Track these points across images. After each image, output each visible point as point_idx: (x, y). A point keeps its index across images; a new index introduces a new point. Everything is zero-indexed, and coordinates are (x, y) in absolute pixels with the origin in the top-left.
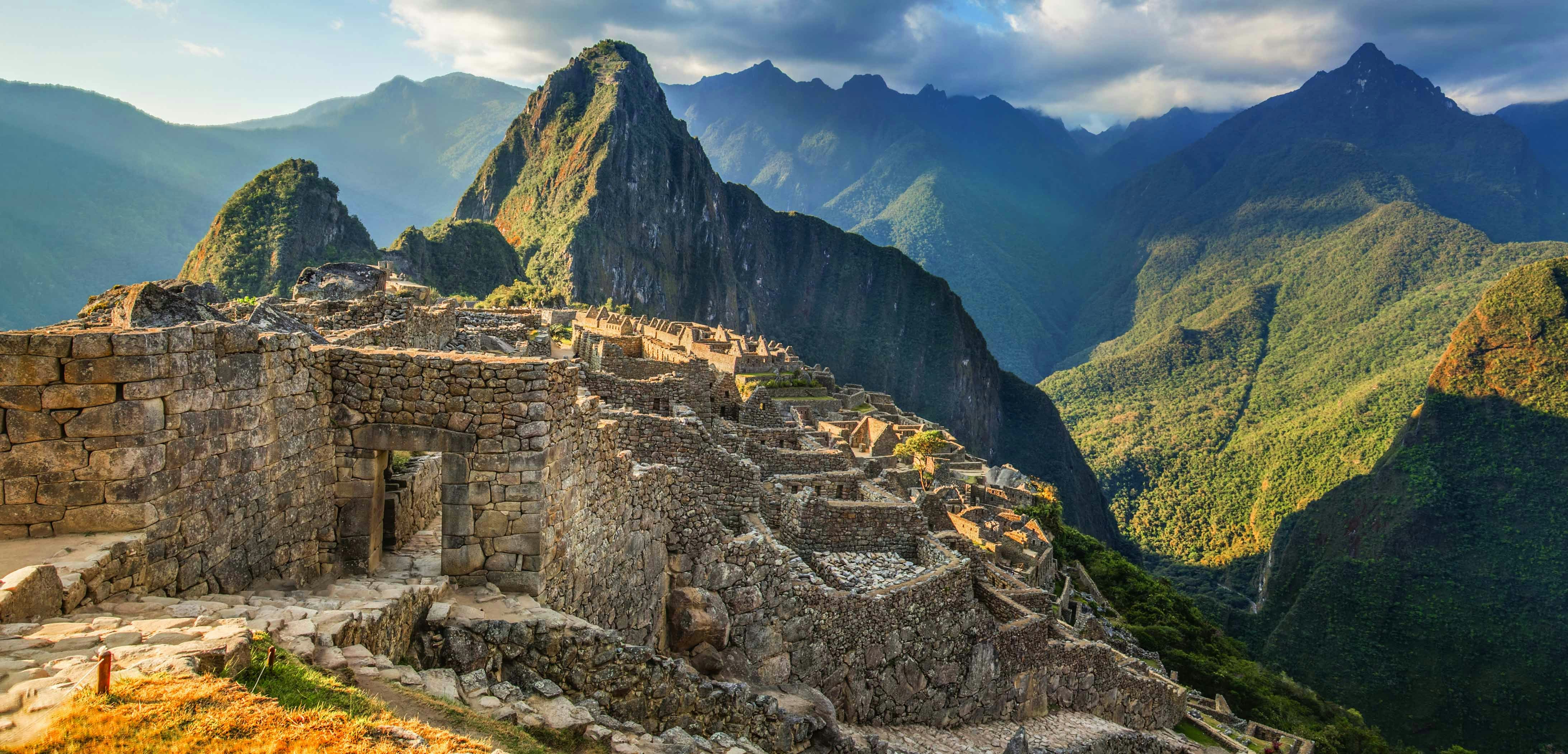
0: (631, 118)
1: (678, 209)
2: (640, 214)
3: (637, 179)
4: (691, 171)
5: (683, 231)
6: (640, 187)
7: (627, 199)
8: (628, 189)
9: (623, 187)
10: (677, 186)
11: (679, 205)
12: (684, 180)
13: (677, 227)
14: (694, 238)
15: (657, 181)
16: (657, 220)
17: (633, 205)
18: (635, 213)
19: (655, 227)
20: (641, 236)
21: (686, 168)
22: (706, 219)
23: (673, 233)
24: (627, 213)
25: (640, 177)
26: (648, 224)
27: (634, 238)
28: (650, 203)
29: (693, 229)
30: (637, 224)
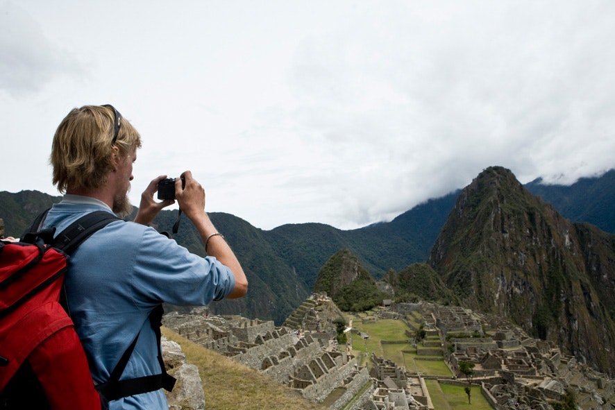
2: (512, 248)
3: (507, 231)
4: (541, 222)
5: (540, 254)
6: (511, 235)
7: (504, 242)
8: (503, 237)
9: (501, 237)
10: (534, 232)
11: (536, 241)
12: (538, 227)
13: (536, 252)
14: (548, 257)
15: (521, 231)
16: (523, 250)
17: (507, 245)
18: (509, 249)
19: (522, 254)
20: (514, 260)
21: (538, 221)
22: (554, 246)
23: (534, 255)
24: (504, 249)
25: (509, 231)
26: (517, 253)
27: (509, 260)
28: (517, 243)
29: (547, 252)
30: (511, 254)
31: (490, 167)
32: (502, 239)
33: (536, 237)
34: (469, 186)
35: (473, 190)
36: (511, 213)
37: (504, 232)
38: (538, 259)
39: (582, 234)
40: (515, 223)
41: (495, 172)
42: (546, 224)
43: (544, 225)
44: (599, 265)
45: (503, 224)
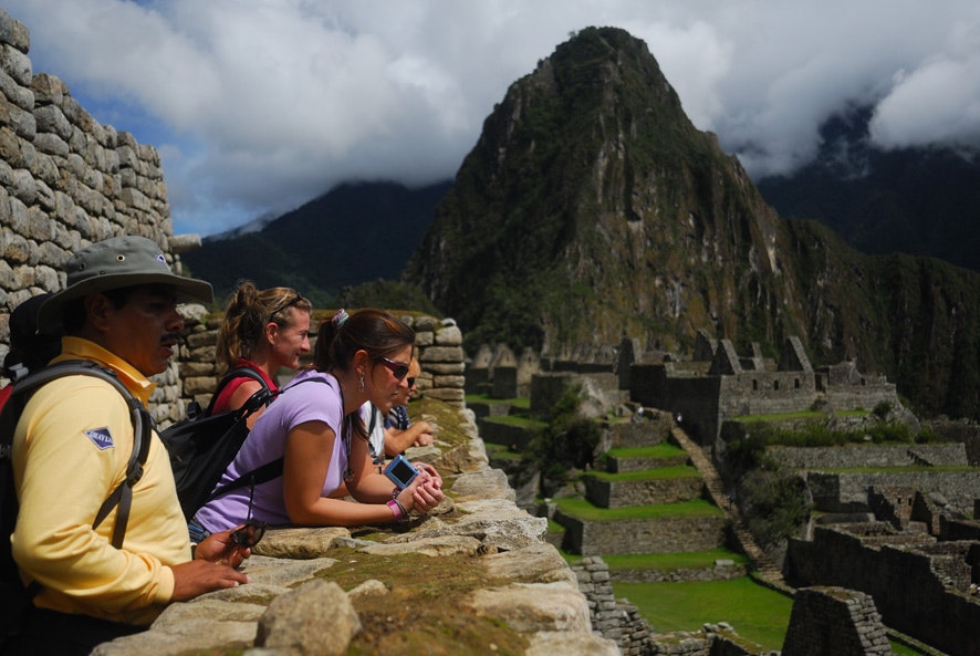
0: (627, 130)
1: (710, 256)
2: (649, 265)
3: (641, 214)
4: (726, 198)
5: (720, 290)
6: (649, 226)
7: (630, 243)
8: (629, 231)
9: (621, 227)
10: (706, 224)
11: (711, 249)
12: (717, 211)
13: (711, 283)
14: (740, 299)
15: (674, 217)
16: (679, 274)
17: (639, 254)
18: (643, 265)
19: (676, 285)
20: (656, 301)
21: (718, 195)
22: (754, 268)
23: (705, 292)
24: (630, 265)
25: (646, 212)
26: (665, 281)
27: (643, 302)
28: (665, 250)
29: (737, 285)
30: (647, 281)
31: (592, 28)
32: (624, 235)
33: (711, 239)
34: (527, 77)
35: (539, 90)
36: (651, 161)
37: (633, 216)
38: (714, 303)
39: (805, 251)
40: (660, 193)
41: (604, 42)
42: (738, 206)
43: (732, 208)
44: (840, 335)
45: (629, 191)
